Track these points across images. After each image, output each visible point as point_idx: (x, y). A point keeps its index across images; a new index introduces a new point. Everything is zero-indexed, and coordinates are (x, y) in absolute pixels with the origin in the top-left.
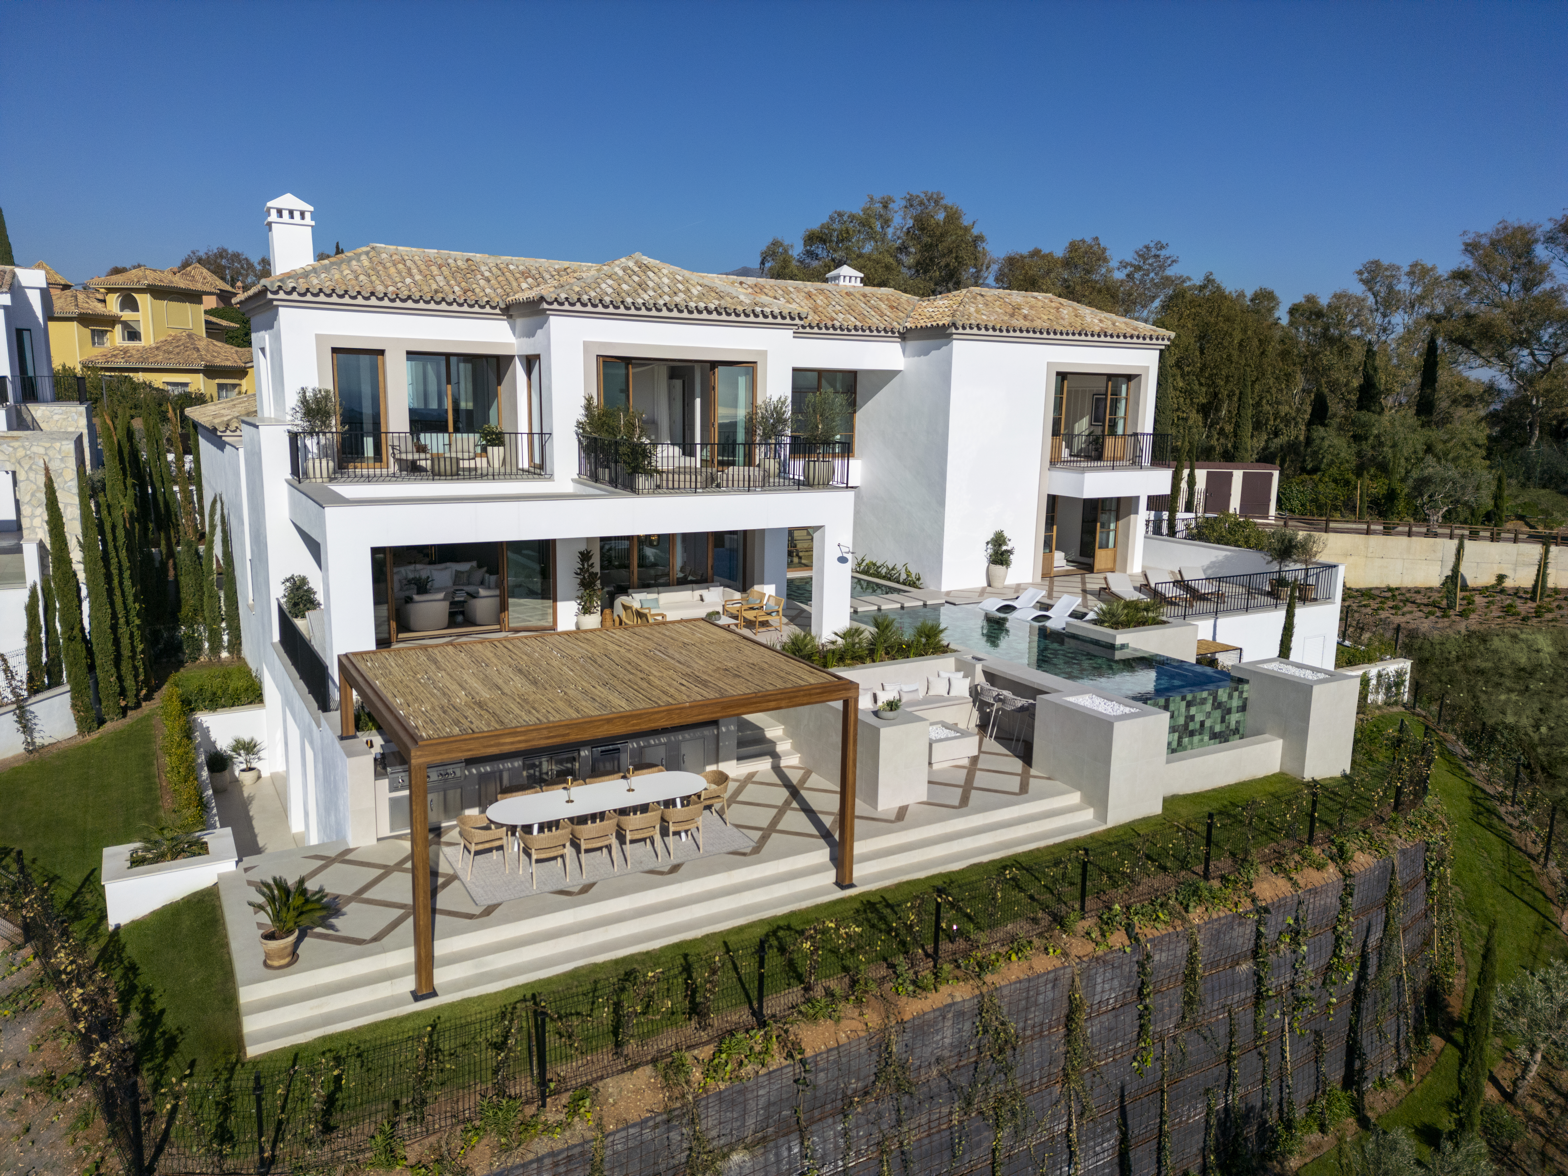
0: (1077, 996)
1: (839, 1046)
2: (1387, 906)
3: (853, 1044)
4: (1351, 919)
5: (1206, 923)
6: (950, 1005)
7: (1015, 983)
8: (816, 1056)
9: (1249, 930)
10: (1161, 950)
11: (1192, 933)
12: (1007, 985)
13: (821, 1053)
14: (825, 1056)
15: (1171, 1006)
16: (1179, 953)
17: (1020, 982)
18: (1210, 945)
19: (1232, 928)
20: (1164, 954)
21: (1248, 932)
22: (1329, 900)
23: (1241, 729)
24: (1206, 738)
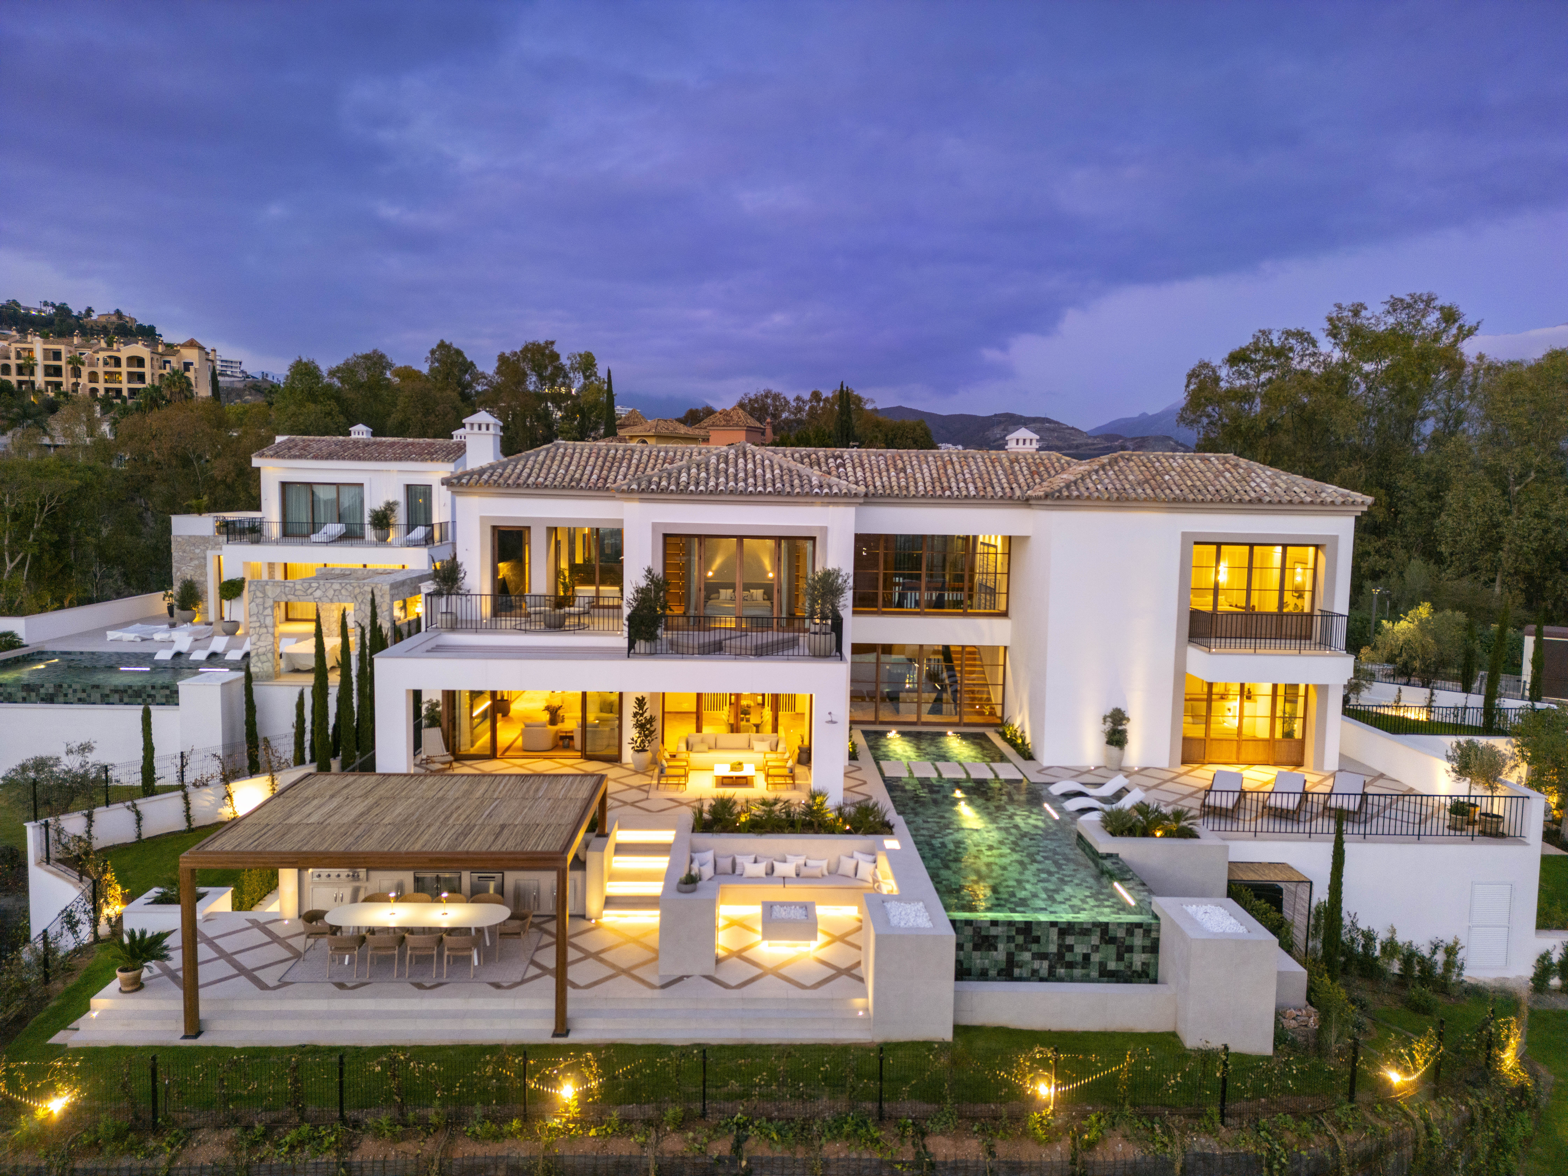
1: (385, 1161)
8: (362, 1162)
13: (366, 1162)
14: (370, 1165)
23: (1152, 973)
24: (1094, 974)
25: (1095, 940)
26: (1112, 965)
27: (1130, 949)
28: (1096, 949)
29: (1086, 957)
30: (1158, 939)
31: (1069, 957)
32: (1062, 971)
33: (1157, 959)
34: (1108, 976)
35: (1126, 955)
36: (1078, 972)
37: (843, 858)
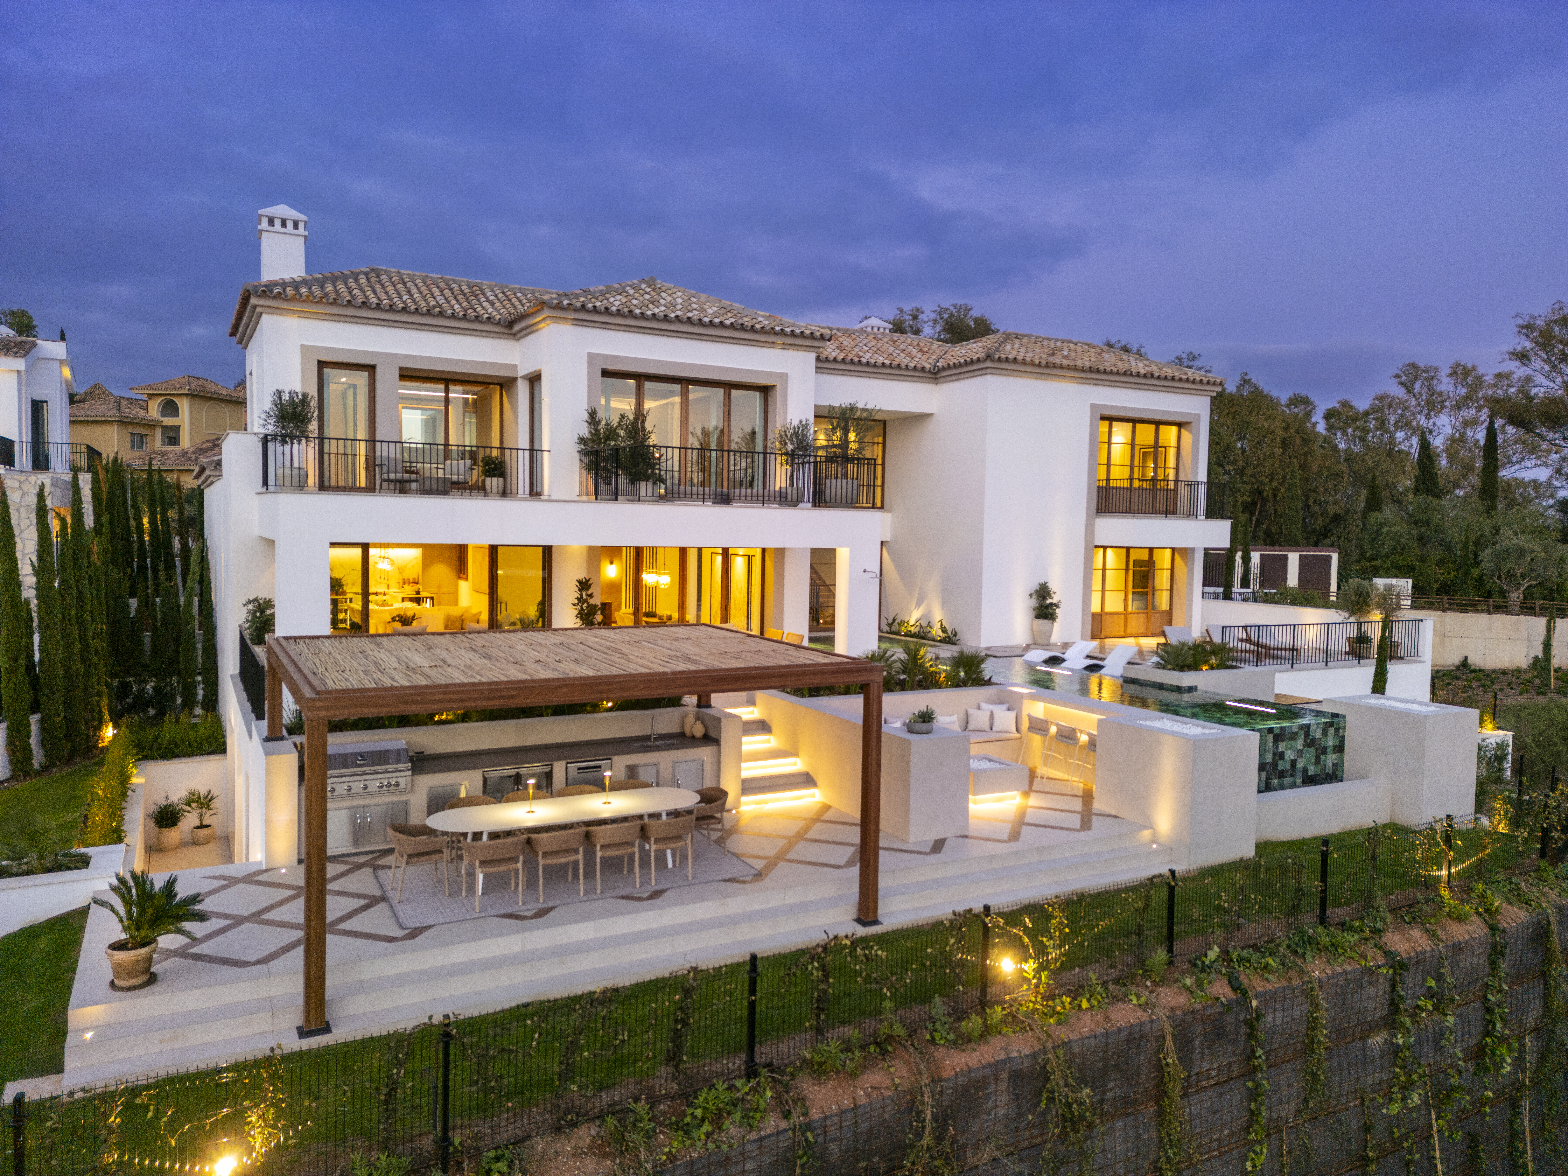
0: (1170, 1061)
1: (856, 1107)
2: (1544, 975)
3: (875, 1106)
4: (1505, 986)
5: (1329, 978)
6: (1004, 1062)
7: (1089, 1037)
8: (825, 1118)
9: (1381, 990)
10: (1275, 1009)
11: (1312, 989)
12: (1078, 1040)
13: (832, 1116)
14: (837, 1119)
15: (1289, 1086)
16: (1297, 1015)
17: (1095, 1036)
18: (1335, 1006)
19: (1361, 987)
20: (1278, 1015)
21: (1381, 993)
22: (1475, 960)
23: (1339, 774)
24: (1299, 781)
25: (1300, 744)
26: (1312, 770)
27: (1324, 751)
28: (1300, 753)
29: (1293, 763)
30: (1344, 737)
31: (1281, 766)
32: (1276, 781)
33: (1343, 758)
34: (1310, 780)
35: (1322, 757)
36: (1287, 781)
37: (972, 712)
